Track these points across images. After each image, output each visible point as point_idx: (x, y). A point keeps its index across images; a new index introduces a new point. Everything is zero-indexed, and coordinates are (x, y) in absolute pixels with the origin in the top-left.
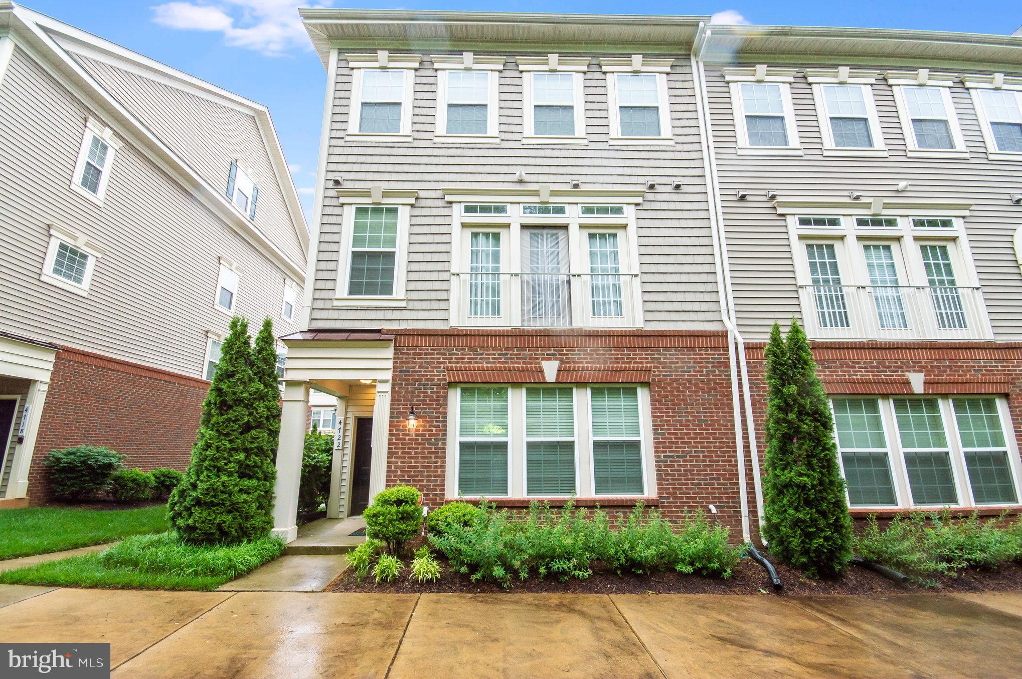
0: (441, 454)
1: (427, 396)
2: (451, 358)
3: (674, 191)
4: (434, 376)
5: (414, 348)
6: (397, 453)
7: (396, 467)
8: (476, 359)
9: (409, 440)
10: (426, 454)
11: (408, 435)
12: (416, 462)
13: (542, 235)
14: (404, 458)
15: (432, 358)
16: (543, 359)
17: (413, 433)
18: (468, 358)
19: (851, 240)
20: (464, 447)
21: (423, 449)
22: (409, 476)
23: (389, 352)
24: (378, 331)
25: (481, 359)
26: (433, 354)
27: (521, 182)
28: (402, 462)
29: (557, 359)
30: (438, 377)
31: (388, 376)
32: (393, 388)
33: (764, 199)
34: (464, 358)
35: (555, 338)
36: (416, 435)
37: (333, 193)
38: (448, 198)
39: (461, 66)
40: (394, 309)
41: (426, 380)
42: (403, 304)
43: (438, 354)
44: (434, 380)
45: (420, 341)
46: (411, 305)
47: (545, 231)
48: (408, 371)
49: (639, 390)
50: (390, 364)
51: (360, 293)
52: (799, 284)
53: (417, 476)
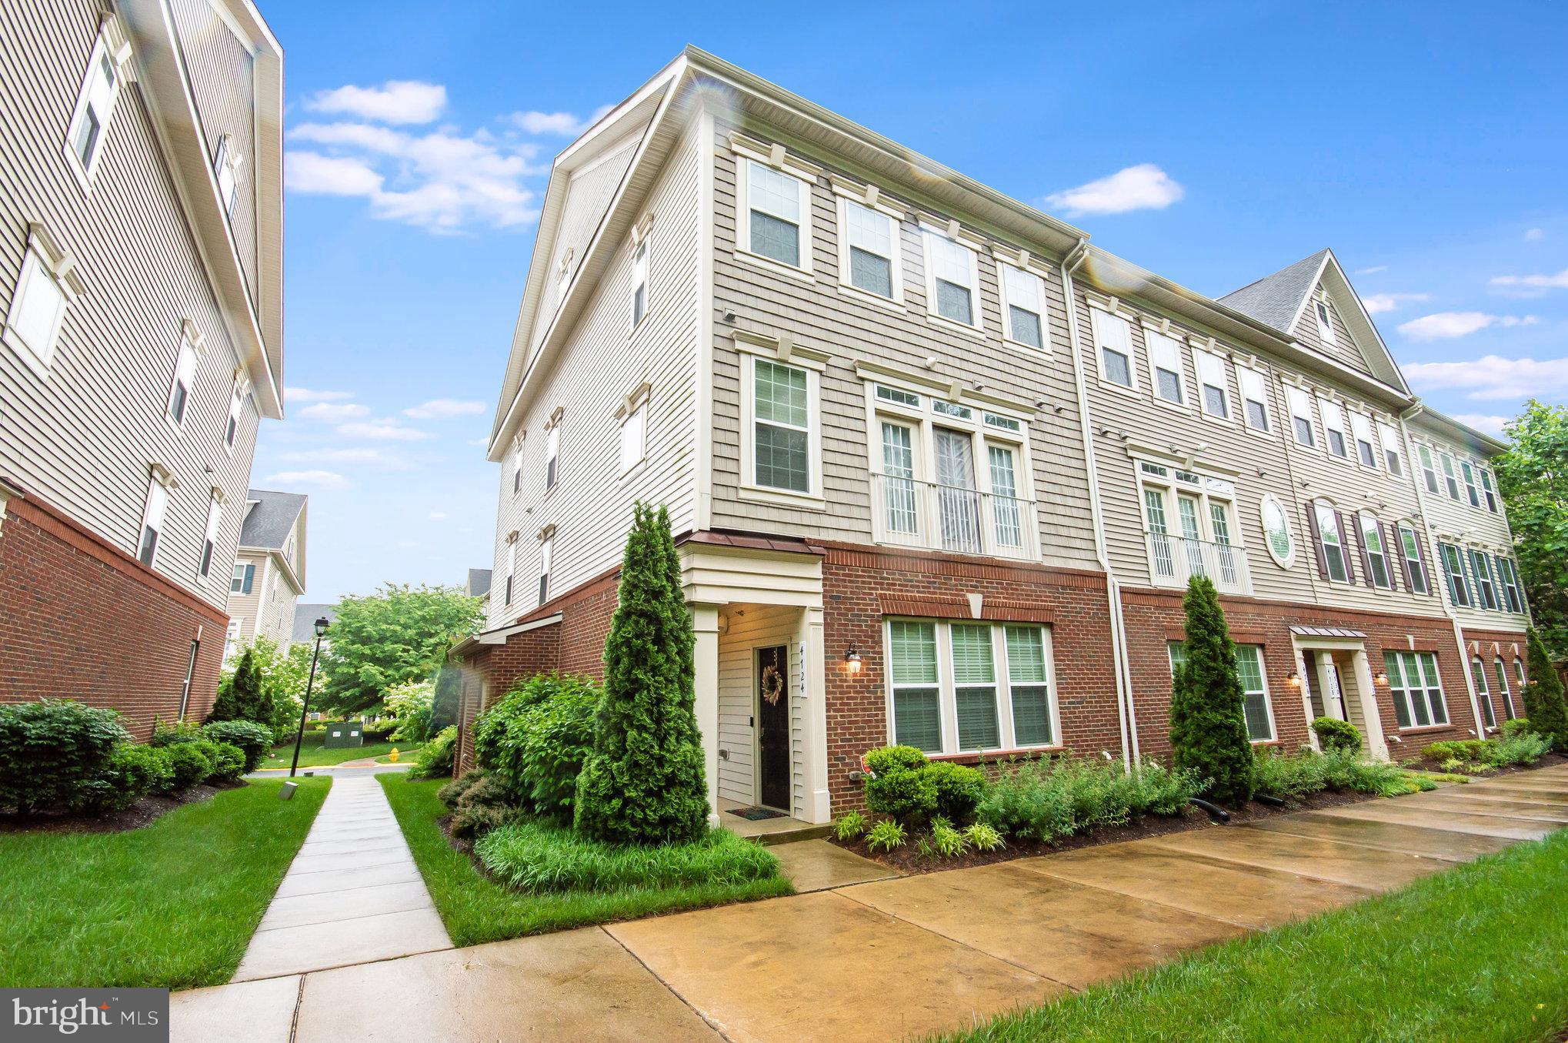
0: (879, 704)
1: (862, 631)
2: (882, 584)
3: (1056, 414)
4: (867, 605)
5: (843, 567)
6: (835, 704)
7: (835, 723)
8: (907, 586)
9: (847, 687)
10: (866, 706)
11: (846, 681)
12: (856, 716)
13: (948, 439)
14: (843, 710)
15: (863, 582)
16: (967, 591)
17: (850, 678)
18: (899, 585)
19: (1173, 492)
20: (899, 694)
21: (863, 698)
22: (850, 734)
23: (817, 571)
24: (801, 540)
25: (912, 586)
26: (863, 576)
27: (928, 369)
28: (842, 716)
29: (979, 592)
30: (874, 607)
31: (818, 602)
32: (825, 619)
33: (1117, 438)
34: (895, 585)
35: (974, 567)
36: (854, 681)
37: (726, 331)
38: (861, 373)
39: (864, 201)
40: (812, 512)
41: (859, 610)
42: (821, 506)
43: (869, 577)
44: (867, 610)
45: (848, 559)
46: (830, 509)
47: (951, 436)
48: (839, 597)
49: (1043, 632)
50: (818, 587)
51: (768, 484)
52: (1144, 530)
53: (858, 734)
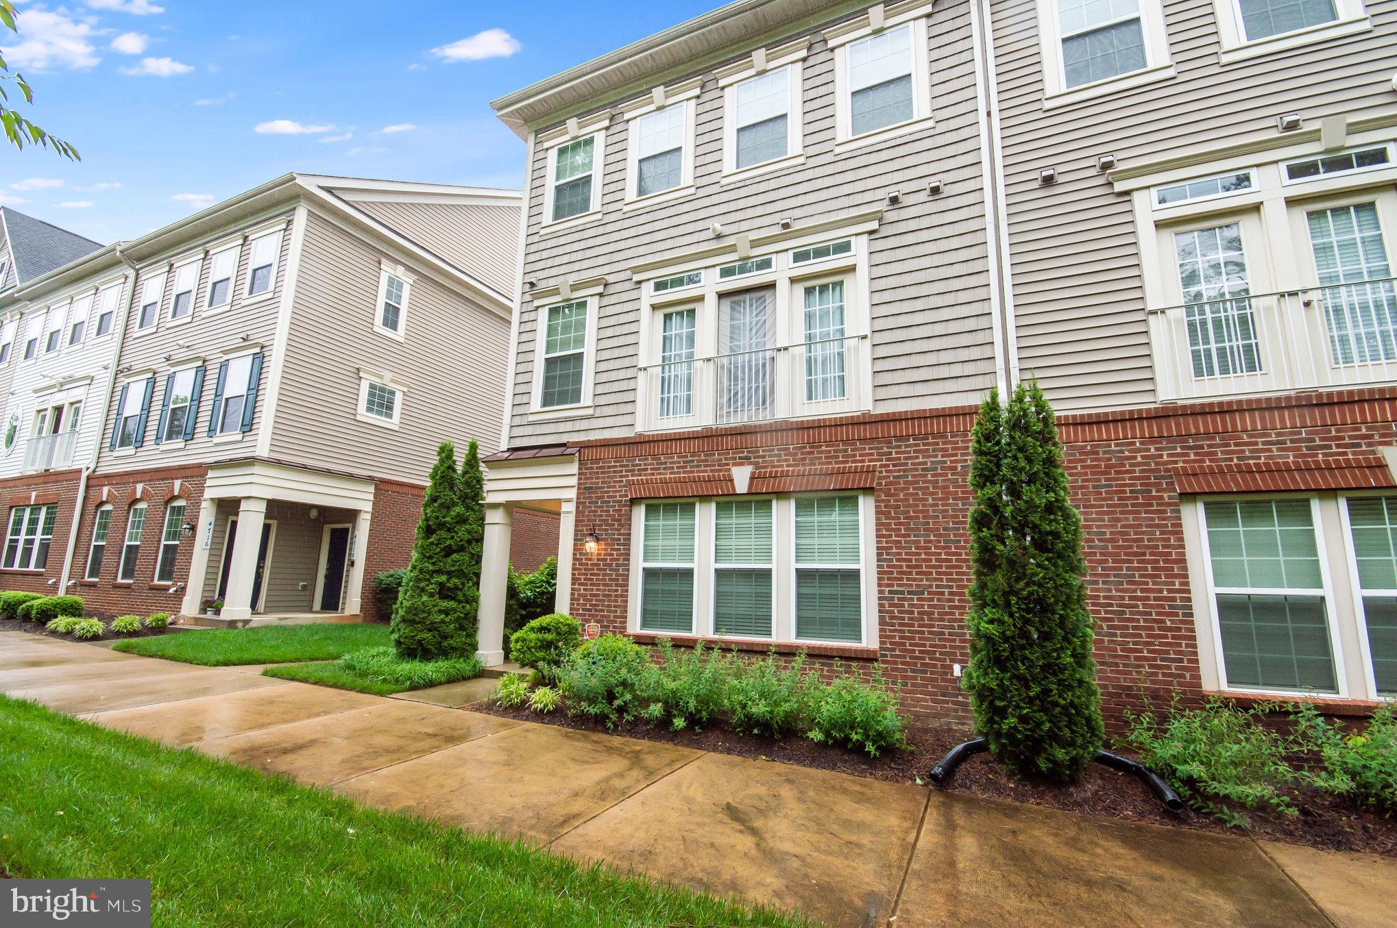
0: (623, 581)
1: (609, 516)
2: (634, 470)
3: (931, 198)
4: (616, 492)
5: (597, 461)
6: (580, 579)
7: (579, 595)
8: (659, 469)
9: (592, 564)
10: (607, 582)
11: (590, 559)
12: (597, 590)
13: (745, 302)
14: (586, 585)
15: (614, 472)
16: (734, 465)
17: (595, 557)
18: (651, 469)
19: (1275, 209)
20: (649, 574)
21: (605, 575)
22: (591, 605)
23: (574, 468)
24: (564, 445)
25: (664, 469)
26: (616, 466)
27: (719, 237)
28: (585, 590)
29: (750, 464)
30: (621, 493)
31: (572, 494)
32: (577, 508)
33: (1093, 172)
34: (646, 469)
35: (749, 436)
36: (598, 560)
37: (528, 297)
38: (636, 278)
39: (652, 107)
40: (582, 418)
41: (608, 497)
42: (590, 411)
43: (621, 466)
44: (616, 496)
45: (603, 453)
46: (598, 412)
47: (747, 297)
48: (591, 488)
49: (861, 499)
50: (574, 481)
51: (552, 404)
52: (1150, 307)
53: (598, 605)
